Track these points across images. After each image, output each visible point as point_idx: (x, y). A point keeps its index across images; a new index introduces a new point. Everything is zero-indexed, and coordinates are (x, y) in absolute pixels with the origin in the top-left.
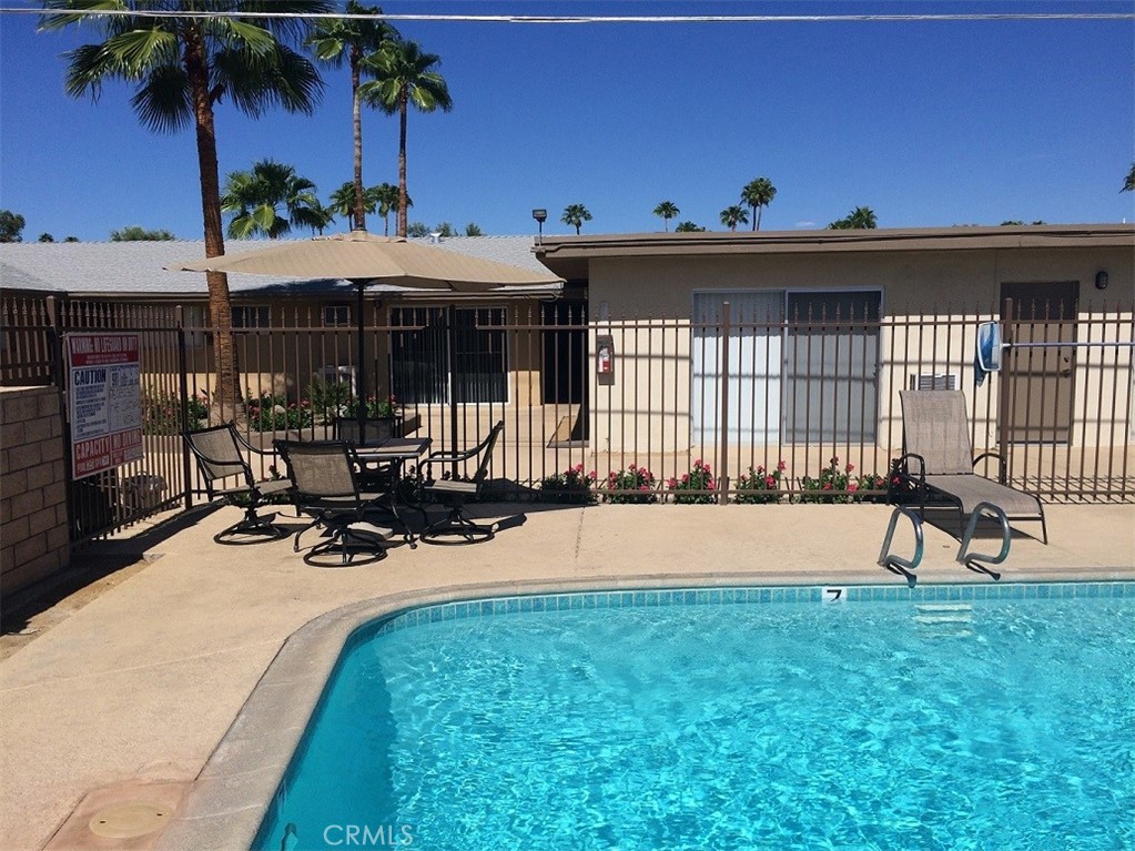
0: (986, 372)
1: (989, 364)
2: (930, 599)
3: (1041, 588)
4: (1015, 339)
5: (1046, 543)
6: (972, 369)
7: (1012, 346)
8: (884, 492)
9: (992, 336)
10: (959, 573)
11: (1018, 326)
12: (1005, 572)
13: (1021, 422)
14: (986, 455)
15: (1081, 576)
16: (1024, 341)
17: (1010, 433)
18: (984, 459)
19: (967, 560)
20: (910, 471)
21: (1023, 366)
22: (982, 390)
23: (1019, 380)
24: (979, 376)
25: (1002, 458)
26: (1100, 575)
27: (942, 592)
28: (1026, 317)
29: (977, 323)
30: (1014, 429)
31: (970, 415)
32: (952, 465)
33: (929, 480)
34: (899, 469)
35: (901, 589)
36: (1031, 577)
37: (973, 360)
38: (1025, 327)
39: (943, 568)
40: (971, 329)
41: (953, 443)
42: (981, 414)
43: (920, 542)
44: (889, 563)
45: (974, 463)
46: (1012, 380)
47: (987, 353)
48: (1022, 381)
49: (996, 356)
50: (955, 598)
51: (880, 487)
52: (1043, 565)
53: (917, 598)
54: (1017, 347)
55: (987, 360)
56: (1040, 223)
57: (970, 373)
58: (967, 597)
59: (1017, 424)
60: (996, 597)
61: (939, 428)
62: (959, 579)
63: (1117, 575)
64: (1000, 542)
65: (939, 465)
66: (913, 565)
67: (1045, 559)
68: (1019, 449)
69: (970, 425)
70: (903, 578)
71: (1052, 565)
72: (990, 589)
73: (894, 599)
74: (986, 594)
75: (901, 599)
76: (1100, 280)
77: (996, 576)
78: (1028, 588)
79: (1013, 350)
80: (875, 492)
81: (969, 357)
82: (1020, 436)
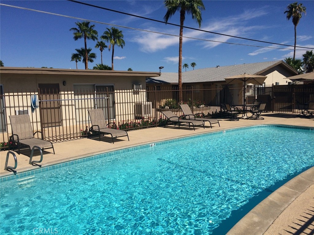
0: (35, 109)
1: (35, 106)
2: (21, 177)
3: (53, 167)
4: (42, 99)
5: (54, 154)
6: (31, 108)
7: (41, 101)
8: (7, 147)
9: (35, 98)
10: (30, 167)
11: (42, 96)
12: (43, 164)
13: (46, 122)
14: (38, 132)
15: (63, 161)
16: (44, 100)
17: (43, 125)
18: (37, 133)
19: (32, 163)
20: (15, 140)
21: (45, 106)
22: (34, 114)
23: (44, 110)
24: (33, 110)
25: (42, 132)
26: (67, 160)
27: (25, 174)
28: (44, 93)
29: (31, 95)
30: (44, 124)
31: (31, 121)
32: (28, 136)
33: (20, 141)
34: (11, 139)
35: (12, 176)
36: (50, 164)
37: (30, 105)
38: (44, 96)
39: (25, 167)
40: (29, 97)
41: (27, 130)
42: (35, 120)
43: (16, 161)
44: (8, 169)
45: (34, 134)
46: (42, 110)
47: (34, 103)
48: (45, 110)
49: (37, 104)
50: (29, 175)
51: (6, 146)
52: (53, 160)
53: (18, 178)
54: (43, 101)
55: (34, 105)
56: (52, 68)
57: (30, 109)
58: (32, 174)
59: (45, 122)
60: (41, 172)
61: (23, 125)
62: (30, 169)
63: (72, 159)
64: (40, 156)
65: (23, 137)
66: (15, 168)
67: (54, 158)
68: (46, 129)
69: (32, 124)
70: (12, 173)
71: (56, 160)
72: (39, 170)
73: (10, 180)
74: (38, 172)
75: (12, 179)
76: (64, 83)
77: (40, 166)
78: (50, 167)
79: (42, 102)
80: (4, 147)
81: (29, 104)
82: (46, 125)
